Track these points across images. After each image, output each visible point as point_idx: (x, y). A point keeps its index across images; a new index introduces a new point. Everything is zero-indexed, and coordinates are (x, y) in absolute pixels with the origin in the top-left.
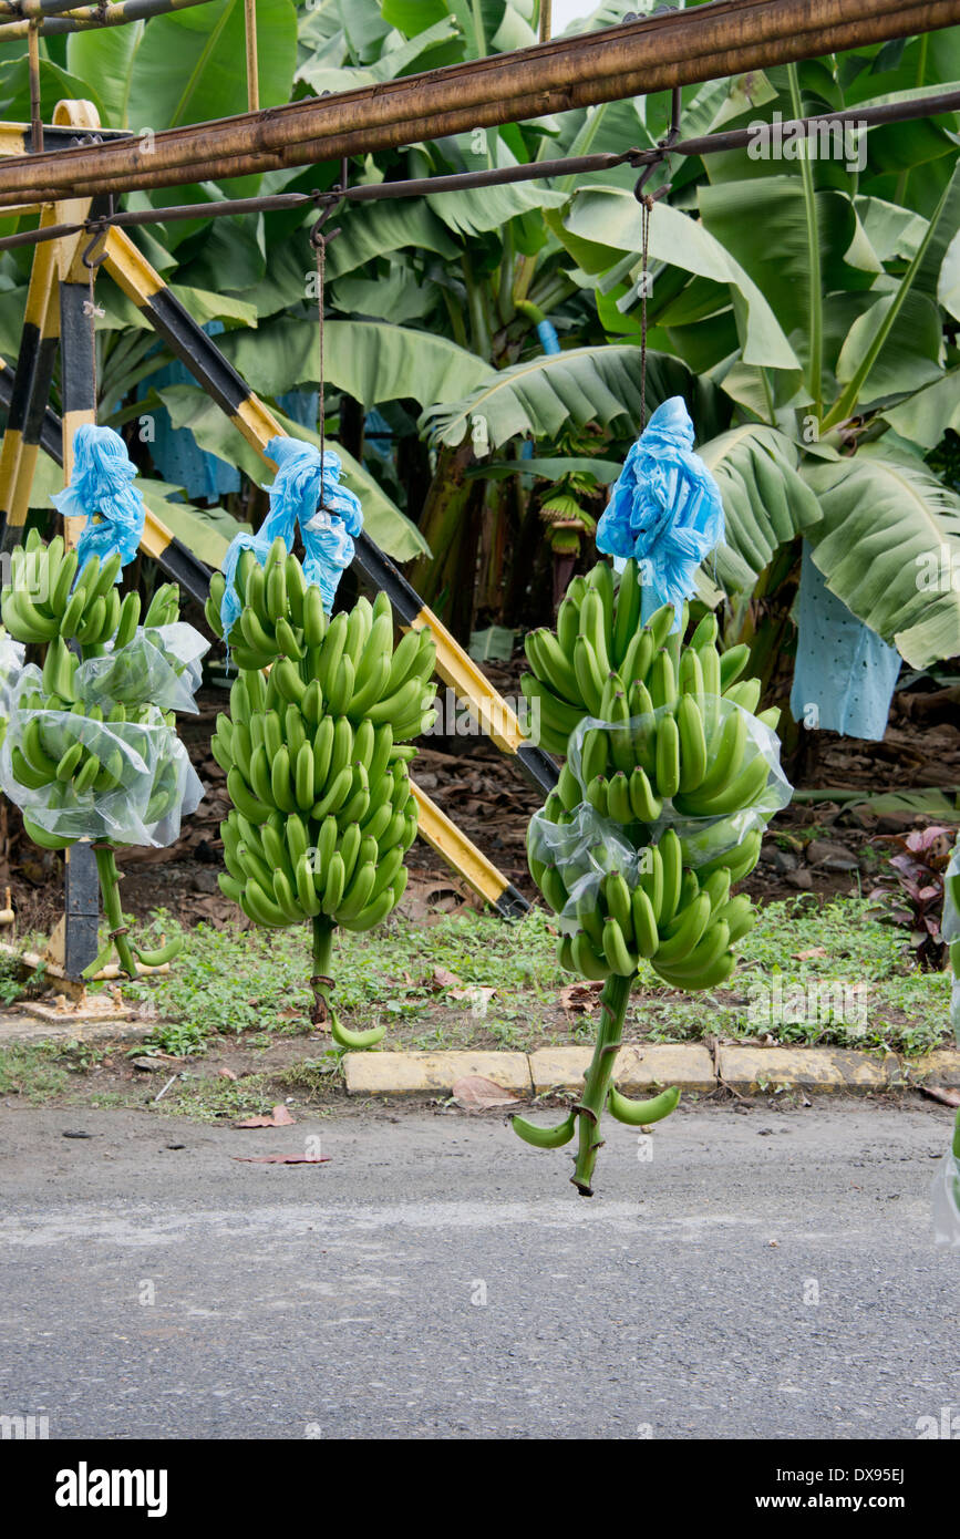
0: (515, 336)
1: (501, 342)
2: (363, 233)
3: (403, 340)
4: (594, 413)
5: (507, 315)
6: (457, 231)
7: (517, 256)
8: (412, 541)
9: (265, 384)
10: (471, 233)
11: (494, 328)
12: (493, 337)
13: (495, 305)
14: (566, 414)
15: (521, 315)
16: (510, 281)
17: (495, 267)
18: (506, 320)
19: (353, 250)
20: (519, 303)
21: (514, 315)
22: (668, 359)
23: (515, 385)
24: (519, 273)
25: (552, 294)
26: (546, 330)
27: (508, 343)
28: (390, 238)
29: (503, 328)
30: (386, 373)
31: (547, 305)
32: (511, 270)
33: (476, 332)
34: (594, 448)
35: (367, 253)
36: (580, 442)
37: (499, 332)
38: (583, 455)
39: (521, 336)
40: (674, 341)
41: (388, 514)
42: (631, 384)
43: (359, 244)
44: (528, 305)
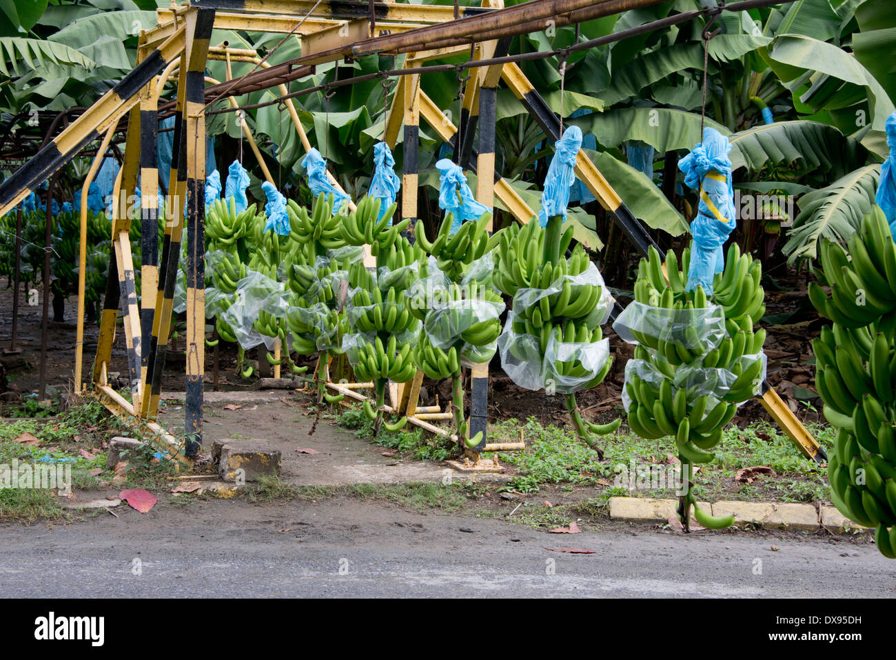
0: (749, 116)
1: (741, 119)
2: (665, 62)
3: (683, 118)
4: (783, 157)
5: (745, 104)
6: (716, 59)
7: (752, 72)
8: (681, 225)
9: (608, 141)
10: (724, 60)
11: (737, 111)
12: (737, 116)
13: (738, 100)
14: (767, 158)
15: (753, 104)
16: (747, 86)
17: (739, 79)
18: (745, 107)
19: (659, 70)
20: (752, 98)
21: (749, 104)
22: (829, 128)
23: (739, 142)
24: (752, 82)
25: (771, 93)
26: (767, 112)
27: (745, 119)
28: (680, 64)
29: (742, 111)
30: (673, 136)
31: (767, 99)
32: (748, 80)
33: (727, 114)
34: (791, 177)
35: (667, 72)
36: (782, 173)
37: (740, 114)
38: (784, 180)
39: (752, 115)
40: (833, 118)
41: (669, 211)
42: (806, 141)
43: (662, 67)
44: (757, 98)
